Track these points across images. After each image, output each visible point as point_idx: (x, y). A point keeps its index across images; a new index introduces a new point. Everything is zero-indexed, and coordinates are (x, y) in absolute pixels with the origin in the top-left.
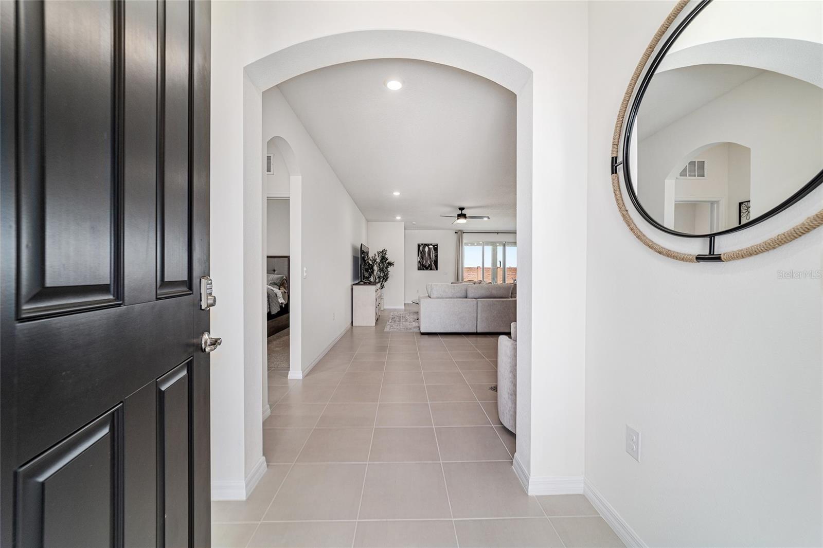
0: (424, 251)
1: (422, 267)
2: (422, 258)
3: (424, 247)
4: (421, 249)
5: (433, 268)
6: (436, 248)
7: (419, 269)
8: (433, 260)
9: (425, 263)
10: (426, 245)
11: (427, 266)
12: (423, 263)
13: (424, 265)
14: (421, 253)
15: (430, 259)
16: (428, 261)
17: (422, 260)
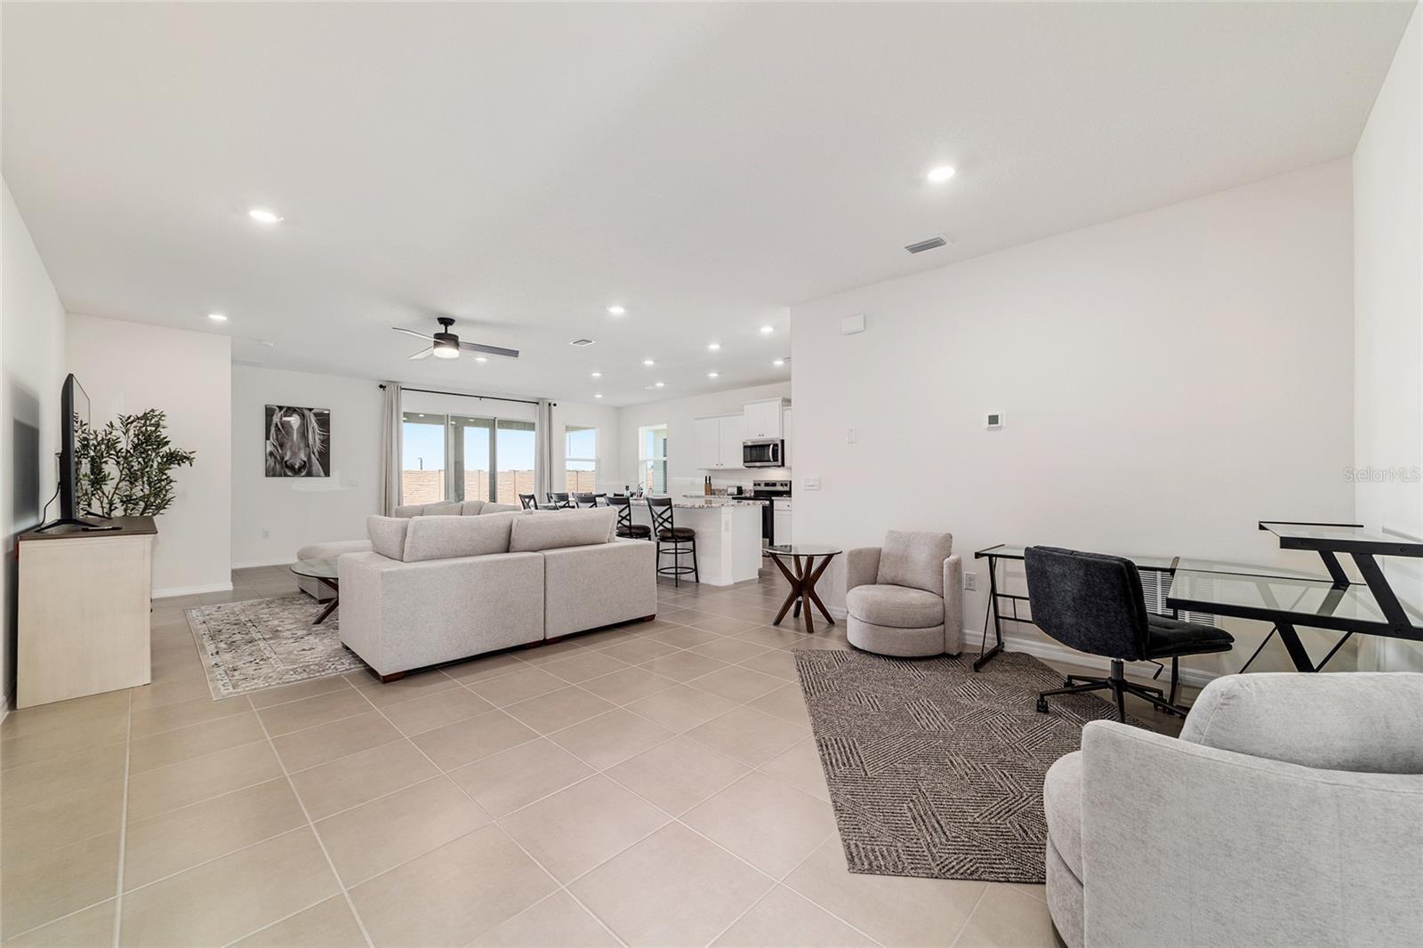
0: (285, 426)
1: (280, 466)
2: (282, 445)
3: (287, 416)
4: (276, 419)
5: (314, 472)
6: (324, 420)
7: (270, 473)
8: (315, 450)
9: (290, 459)
10: (291, 411)
11: (296, 467)
12: (286, 459)
13: (288, 463)
14: (278, 429)
15: (307, 449)
16: (298, 452)
17: (279, 451)
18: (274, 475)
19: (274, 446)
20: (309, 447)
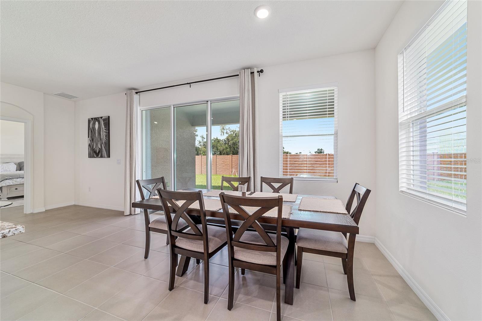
0: (94, 128)
1: (95, 153)
2: (93, 140)
3: (94, 124)
4: (91, 126)
5: (103, 155)
6: (107, 121)
7: (90, 156)
8: (104, 142)
9: (95, 148)
10: (96, 119)
11: (97, 152)
12: (94, 147)
13: (95, 150)
14: (92, 132)
15: (101, 141)
16: (98, 143)
17: (92, 143)
18: (90, 157)
19: (91, 140)
20: (101, 140)
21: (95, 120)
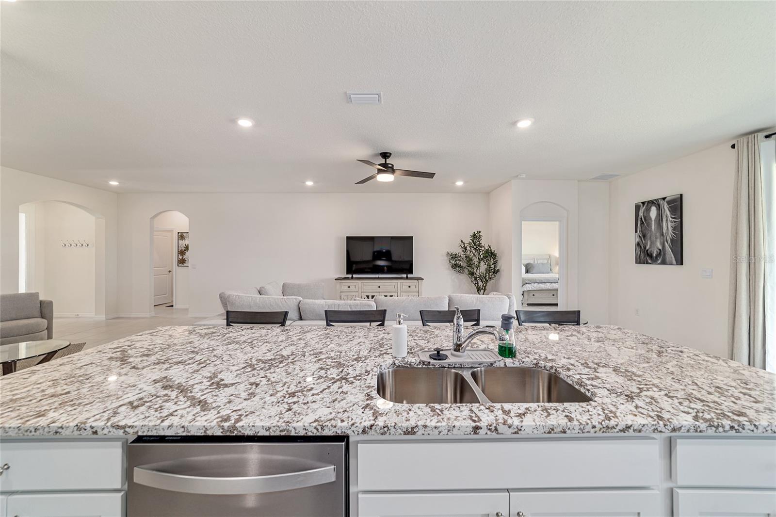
0: (647, 218)
1: (645, 256)
2: (644, 236)
3: (648, 210)
4: (641, 214)
5: (668, 260)
6: (677, 205)
7: (639, 261)
8: (669, 238)
9: (650, 248)
10: (652, 203)
11: (654, 255)
12: (647, 249)
13: (648, 252)
14: (642, 223)
15: (662, 237)
16: (656, 241)
17: (643, 241)
18: (640, 263)
19: (640, 237)
20: (663, 235)
21: (650, 205)
